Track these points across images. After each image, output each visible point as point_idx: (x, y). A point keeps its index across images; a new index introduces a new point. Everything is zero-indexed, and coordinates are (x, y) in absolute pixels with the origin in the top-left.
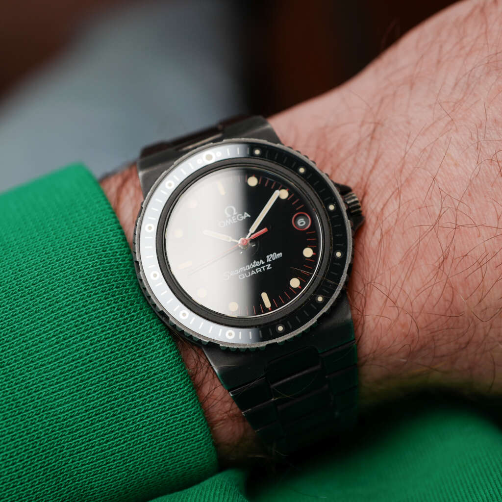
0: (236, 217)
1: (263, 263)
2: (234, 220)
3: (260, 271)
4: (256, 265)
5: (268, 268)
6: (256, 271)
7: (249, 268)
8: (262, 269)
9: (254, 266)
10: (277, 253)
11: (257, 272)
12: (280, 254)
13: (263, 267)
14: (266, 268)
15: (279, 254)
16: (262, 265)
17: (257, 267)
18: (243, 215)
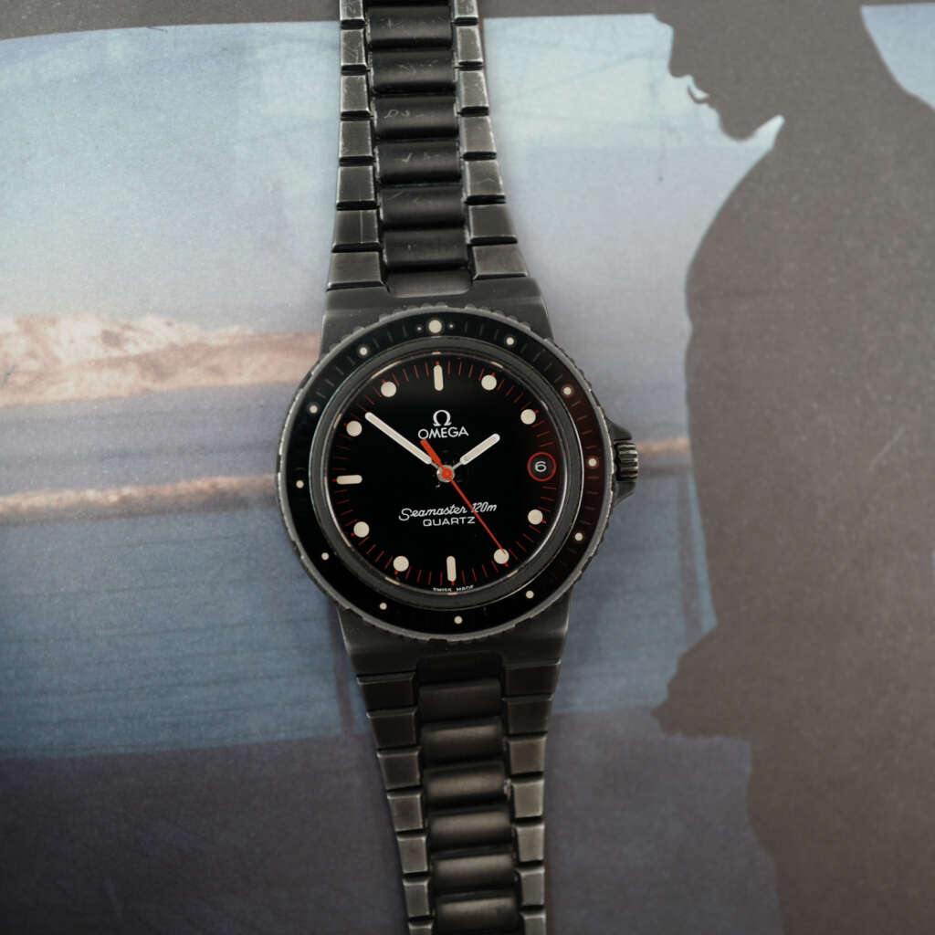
0: (447, 430)
1: (464, 512)
2: (443, 433)
3: (457, 522)
4: (455, 512)
5: (469, 522)
6: (450, 521)
7: (442, 513)
8: (460, 521)
9: (450, 512)
10: (489, 504)
11: (452, 522)
12: (494, 507)
13: (463, 518)
14: (466, 520)
15: (492, 506)
16: (462, 515)
17: (454, 515)
18: (459, 430)
